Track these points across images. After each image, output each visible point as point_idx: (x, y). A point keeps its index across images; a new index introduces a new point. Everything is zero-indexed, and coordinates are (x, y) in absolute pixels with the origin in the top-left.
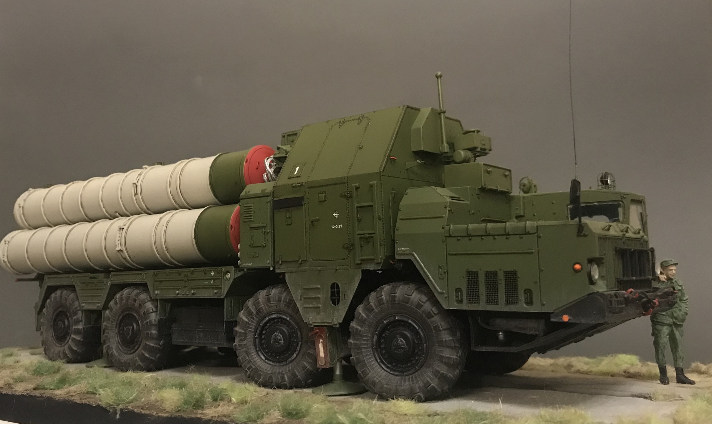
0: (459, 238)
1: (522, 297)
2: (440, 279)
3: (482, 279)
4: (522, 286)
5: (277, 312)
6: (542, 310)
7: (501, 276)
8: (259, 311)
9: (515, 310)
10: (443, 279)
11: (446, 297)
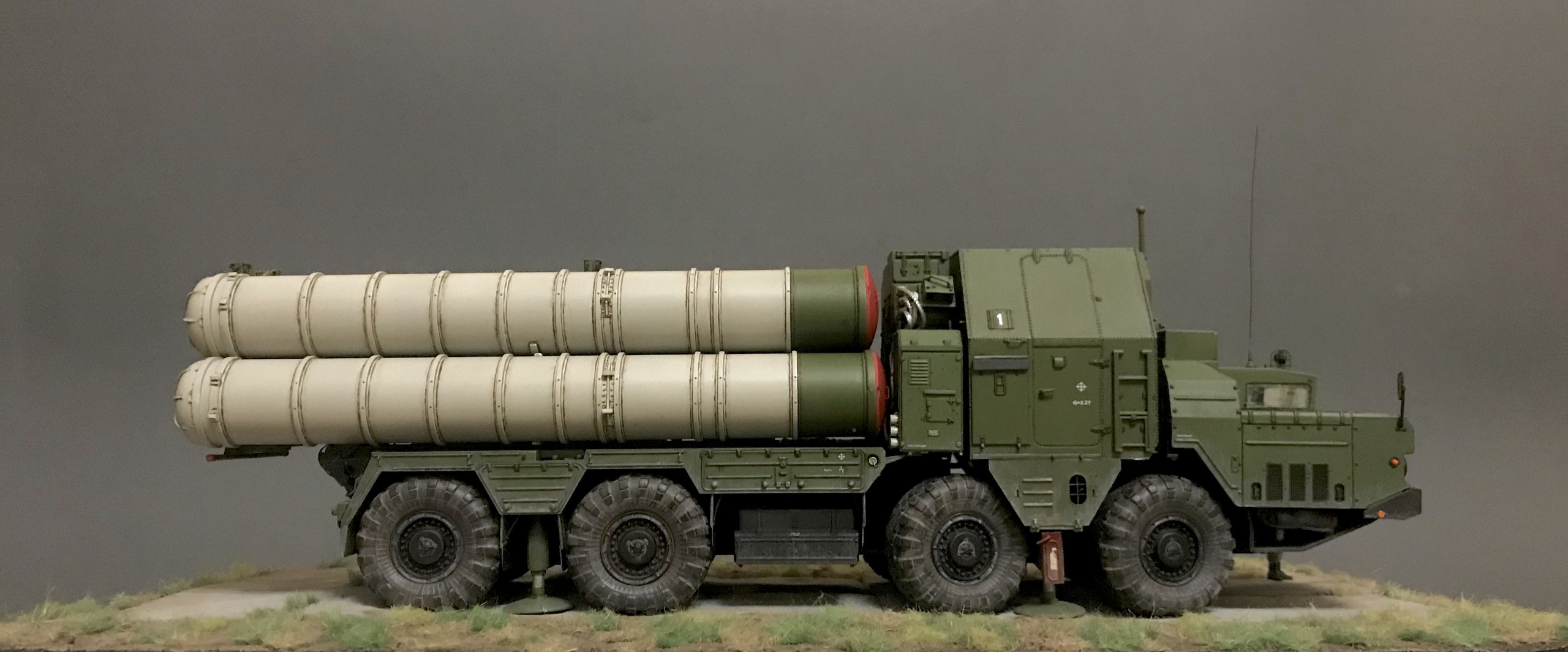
0: (1260, 426)
1: (1332, 491)
2: (1233, 472)
3: (1286, 473)
4: (1333, 480)
5: (965, 513)
6: (1354, 506)
7: (1309, 470)
8: (940, 513)
9: (1325, 507)
10: (1237, 472)
11: (1239, 493)
